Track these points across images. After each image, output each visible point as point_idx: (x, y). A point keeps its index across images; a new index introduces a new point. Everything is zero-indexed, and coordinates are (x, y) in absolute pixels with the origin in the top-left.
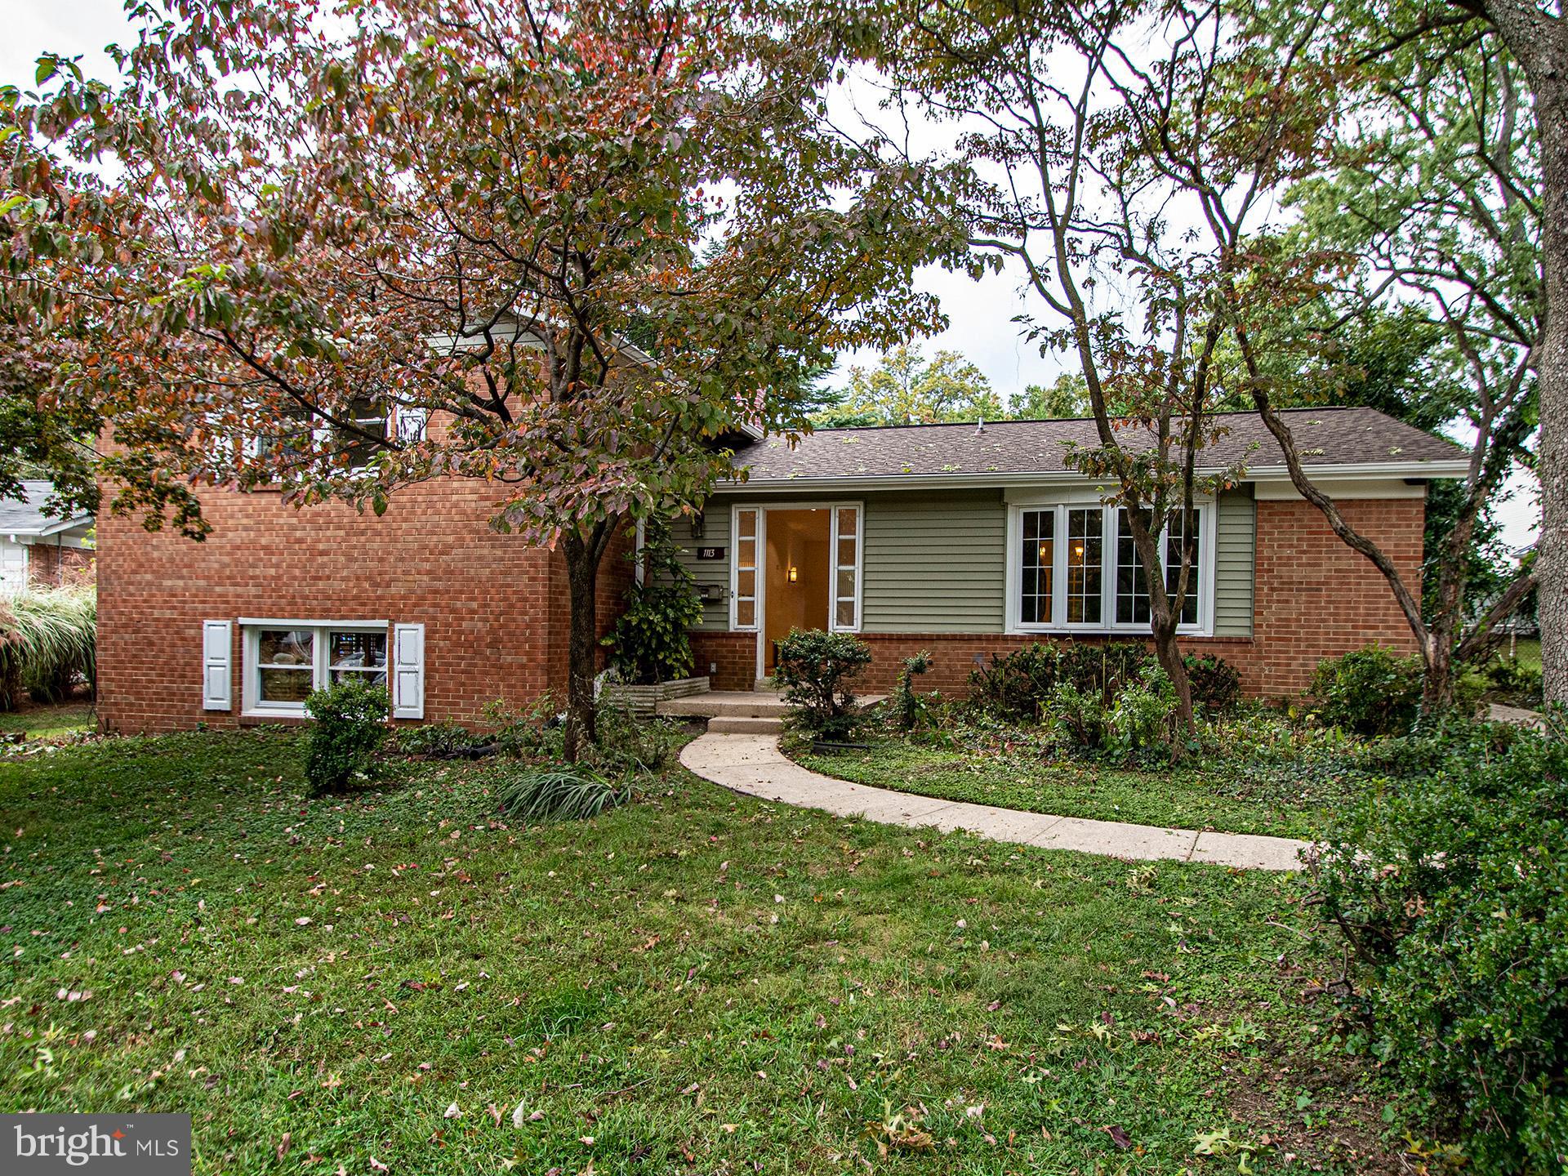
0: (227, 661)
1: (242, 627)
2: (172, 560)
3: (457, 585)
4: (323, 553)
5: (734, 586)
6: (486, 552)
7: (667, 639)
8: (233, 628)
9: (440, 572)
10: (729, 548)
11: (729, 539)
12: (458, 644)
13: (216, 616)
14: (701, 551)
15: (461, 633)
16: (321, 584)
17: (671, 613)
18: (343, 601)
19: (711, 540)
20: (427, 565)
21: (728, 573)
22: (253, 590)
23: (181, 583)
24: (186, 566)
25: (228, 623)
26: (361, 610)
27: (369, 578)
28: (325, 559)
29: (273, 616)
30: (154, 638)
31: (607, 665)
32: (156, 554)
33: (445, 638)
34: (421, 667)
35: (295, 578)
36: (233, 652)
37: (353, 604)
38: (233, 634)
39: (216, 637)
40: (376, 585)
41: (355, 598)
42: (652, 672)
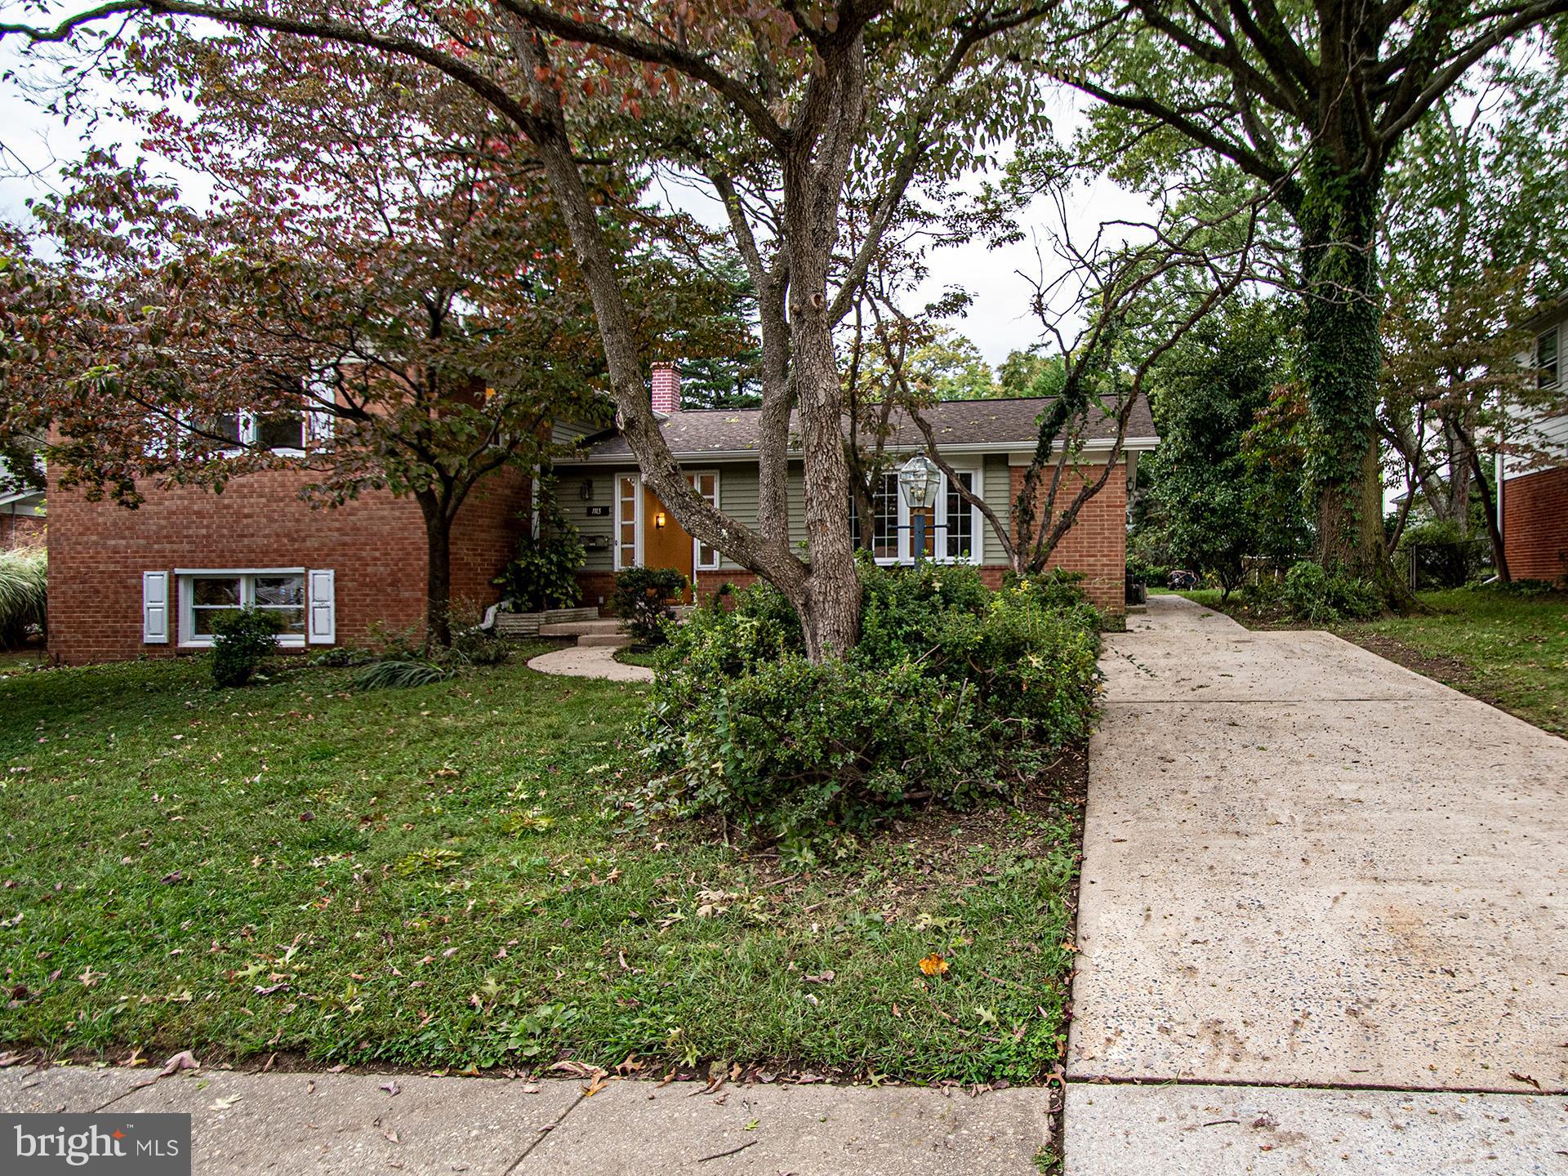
0: (165, 604)
1: (178, 576)
2: (115, 524)
3: (363, 539)
4: (247, 516)
5: (618, 536)
6: (385, 513)
7: (553, 578)
8: (170, 577)
9: (348, 529)
10: (613, 507)
11: (613, 500)
12: (363, 585)
13: (155, 568)
14: (590, 510)
15: (366, 575)
16: (246, 541)
17: (554, 558)
18: (265, 553)
19: (599, 501)
20: (337, 525)
21: (613, 526)
22: (187, 547)
23: (123, 542)
24: (128, 528)
25: (165, 573)
26: (280, 560)
27: (287, 535)
28: (250, 520)
29: (205, 567)
30: (100, 587)
31: (500, 599)
32: (101, 520)
33: (353, 580)
34: (332, 604)
35: (223, 536)
36: (170, 596)
37: (274, 556)
38: (170, 581)
39: (155, 585)
40: (294, 540)
41: (276, 551)
42: (540, 603)
